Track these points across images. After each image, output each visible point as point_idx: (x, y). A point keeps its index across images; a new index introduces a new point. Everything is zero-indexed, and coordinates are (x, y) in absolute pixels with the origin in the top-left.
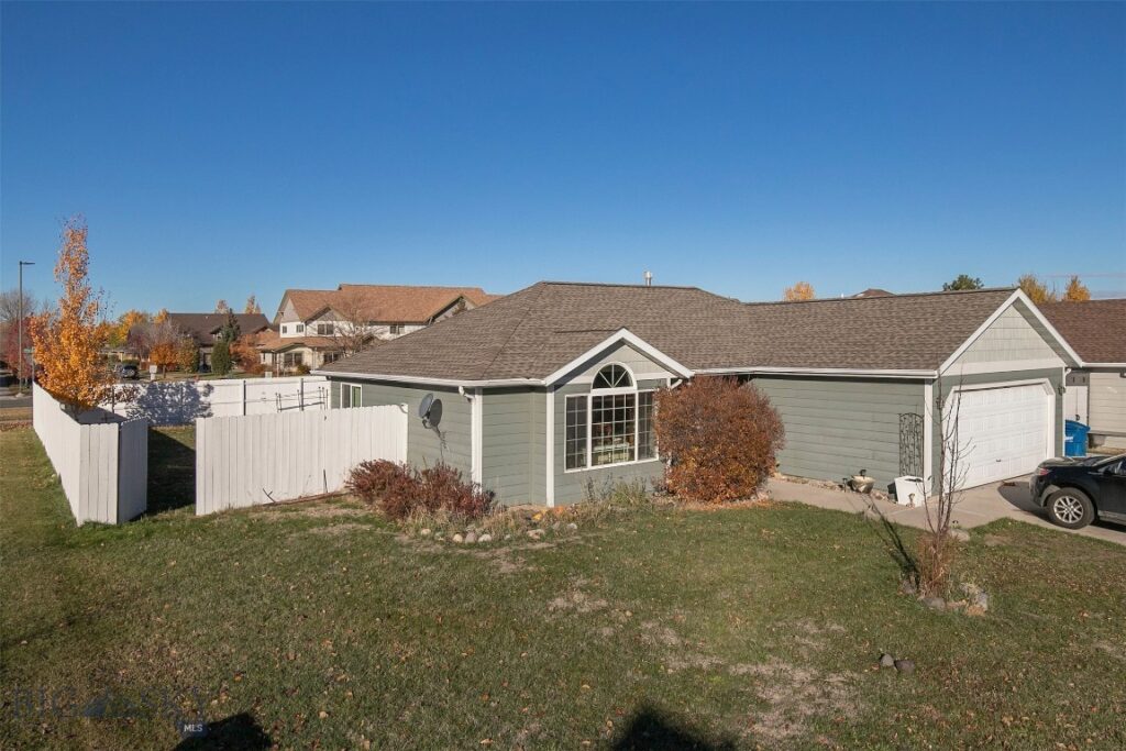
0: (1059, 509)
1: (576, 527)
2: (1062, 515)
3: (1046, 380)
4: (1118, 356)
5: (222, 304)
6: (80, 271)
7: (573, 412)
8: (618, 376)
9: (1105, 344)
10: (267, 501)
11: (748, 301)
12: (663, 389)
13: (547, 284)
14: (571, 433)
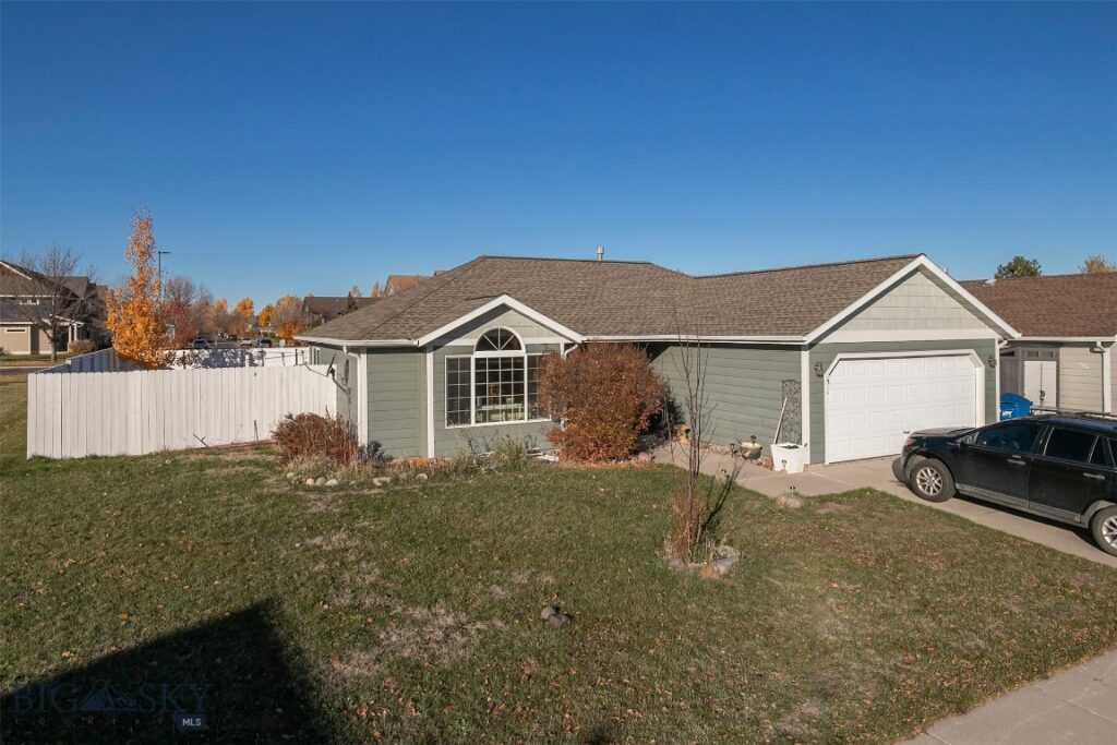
0: (922, 481)
1: (426, 477)
2: (924, 486)
3: (972, 351)
4: (1088, 330)
5: (355, 289)
6: (146, 253)
7: (455, 373)
8: (507, 340)
9: (1079, 317)
10: (200, 445)
11: (697, 275)
12: (555, 354)
13: (485, 258)
14: (452, 392)
